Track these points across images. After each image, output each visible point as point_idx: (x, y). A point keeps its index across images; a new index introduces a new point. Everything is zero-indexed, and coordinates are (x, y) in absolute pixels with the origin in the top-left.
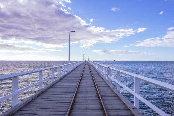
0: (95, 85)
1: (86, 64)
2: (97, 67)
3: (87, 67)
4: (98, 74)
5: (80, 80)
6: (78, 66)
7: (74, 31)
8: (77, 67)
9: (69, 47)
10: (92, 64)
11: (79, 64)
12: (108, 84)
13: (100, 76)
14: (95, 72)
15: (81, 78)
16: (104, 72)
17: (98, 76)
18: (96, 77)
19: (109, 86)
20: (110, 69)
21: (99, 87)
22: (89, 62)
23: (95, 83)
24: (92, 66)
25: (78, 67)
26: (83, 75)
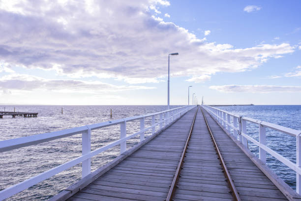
0: (216, 150)
1: (199, 110)
2: (217, 116)
3: (200, 116)
4: (222, 129)
5: (189, 140)
6: (185, 114)
7: (177, 54)
8: (182, 117)
9: (169, 81)
10: (208, 110)
11: (186, 110)
12: (241, 148)
13: (225, 133)
14: (215, 126)
15: (190, 136)
16: (232, 125)
17: (220, 132)
18: (218, 134)
19: (242, 152)
20: (244, 120)
21: (223, 153)
22: (204, 107)
23: (215, 146)
24: (209, 114)
25: (185, 116)
26: (194, 131)
